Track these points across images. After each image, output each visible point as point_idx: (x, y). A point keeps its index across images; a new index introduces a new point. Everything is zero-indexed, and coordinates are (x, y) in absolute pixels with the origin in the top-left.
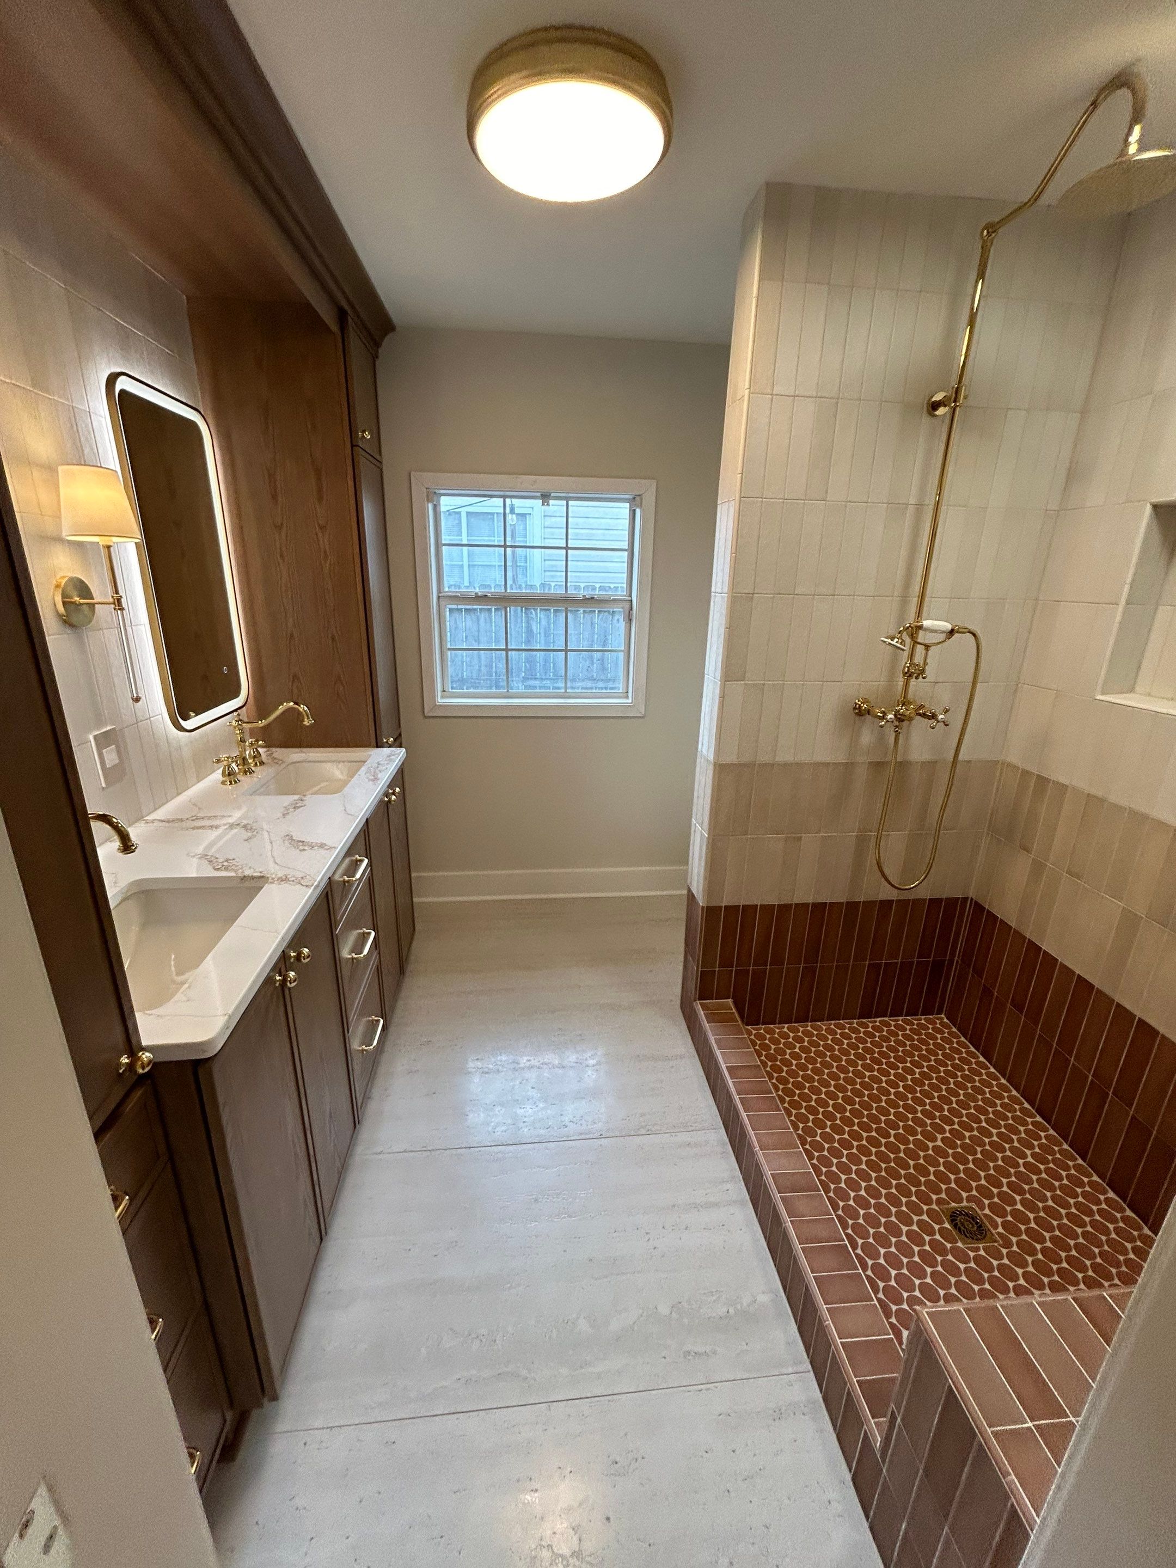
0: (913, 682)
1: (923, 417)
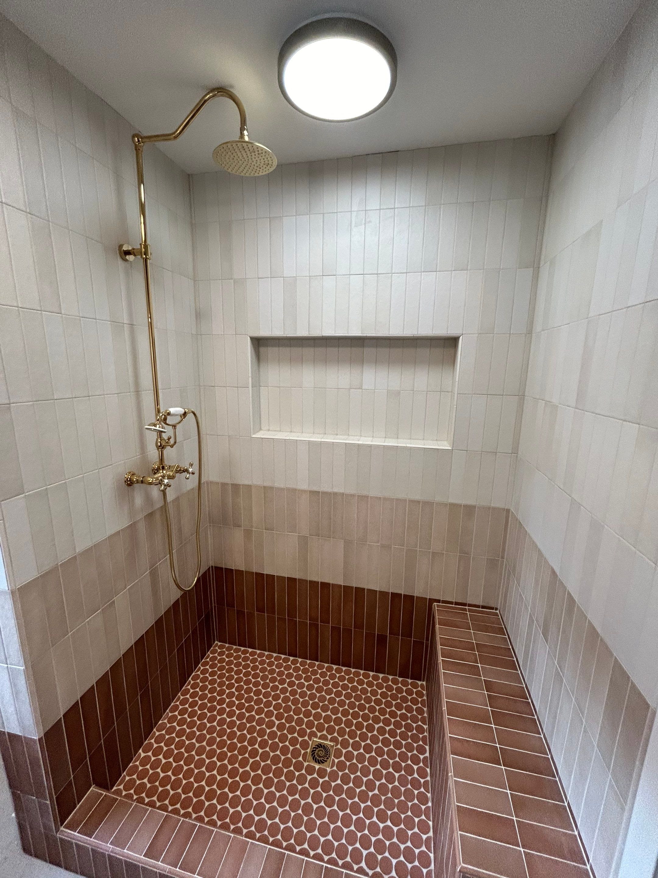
0: (167, 452)
1: (119, 260)
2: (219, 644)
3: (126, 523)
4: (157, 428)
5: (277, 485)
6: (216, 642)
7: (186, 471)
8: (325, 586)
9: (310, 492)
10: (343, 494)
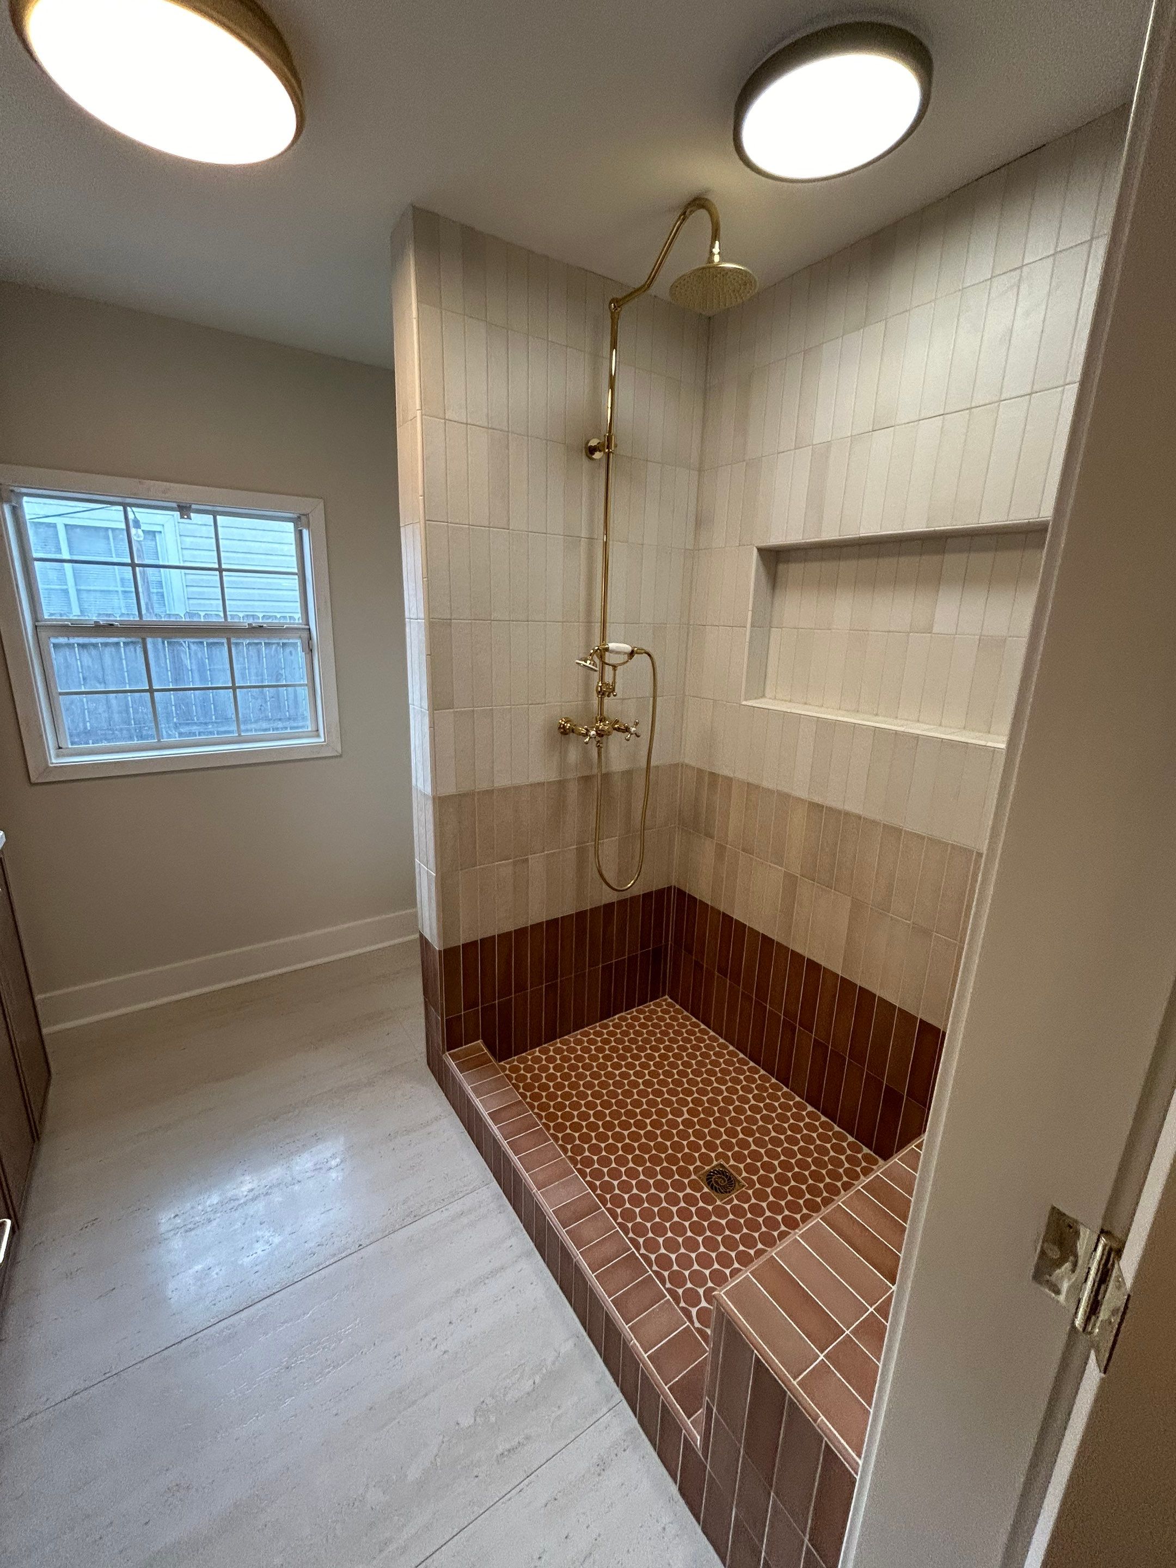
0: (606, 699)
1: (584, 460)
2: (670, 1000)
3: (553, 777)
4: (588, 664)
5: (765, 784)
6: (667, 997)
7: (627, 730)
8: (814, 967)
9: (810, 803)
10: (859, 817)
